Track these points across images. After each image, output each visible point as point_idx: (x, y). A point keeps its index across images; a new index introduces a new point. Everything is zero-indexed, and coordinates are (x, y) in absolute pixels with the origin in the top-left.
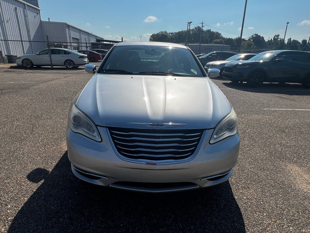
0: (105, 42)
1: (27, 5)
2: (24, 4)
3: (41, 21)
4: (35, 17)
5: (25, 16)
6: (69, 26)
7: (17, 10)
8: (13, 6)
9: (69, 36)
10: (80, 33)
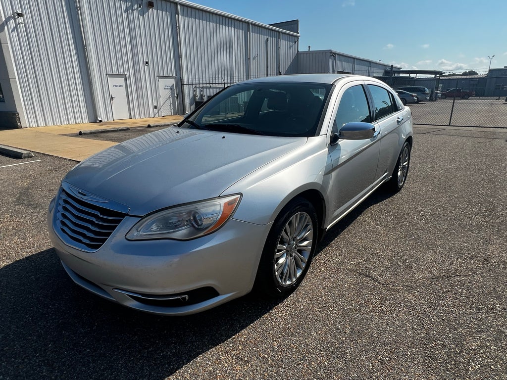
0: (402, 75)
1: (283, 33)
2: (279, 32)
3: (298, 51)
4: (290, 47)
5: (278, 48)
6: (335, 54)
7: (269, 41)
8: (265, 36)
9: (333, 69)
10: (354, 63)
